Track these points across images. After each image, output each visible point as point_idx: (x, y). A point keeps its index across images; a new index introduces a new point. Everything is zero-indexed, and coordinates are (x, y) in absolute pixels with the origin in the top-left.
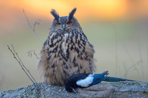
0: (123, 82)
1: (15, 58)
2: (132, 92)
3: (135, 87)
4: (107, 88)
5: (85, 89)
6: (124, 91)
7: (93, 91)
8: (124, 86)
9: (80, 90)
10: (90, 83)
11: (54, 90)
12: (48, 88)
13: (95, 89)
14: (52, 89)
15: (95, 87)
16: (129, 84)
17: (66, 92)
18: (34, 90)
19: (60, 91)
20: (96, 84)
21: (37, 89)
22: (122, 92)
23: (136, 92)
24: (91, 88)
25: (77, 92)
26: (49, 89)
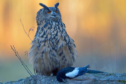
0: (102, 73)
1: (16, 55)
2: (110, 81)
3: (112, 77)
4: (90, 78)
5: (72, 79)
6: (103, 80)
7: (78, 80)
8: (103, 76)
9: (68, 80)
10: (77, 74)
11: (48, 80)
12: (42, 79)
13: (80, 79)
14: (46, 79)
15: (81, 77)
16: (107, 75)
17: (57, 81)
18: (32, 81)
19: (52, 81)
20: (81, 75)
21: (34, 80)
22: (101, 81)
23: (113, 81)
24: (77, 78)
25: (66, 81)
26: (44, 79)
